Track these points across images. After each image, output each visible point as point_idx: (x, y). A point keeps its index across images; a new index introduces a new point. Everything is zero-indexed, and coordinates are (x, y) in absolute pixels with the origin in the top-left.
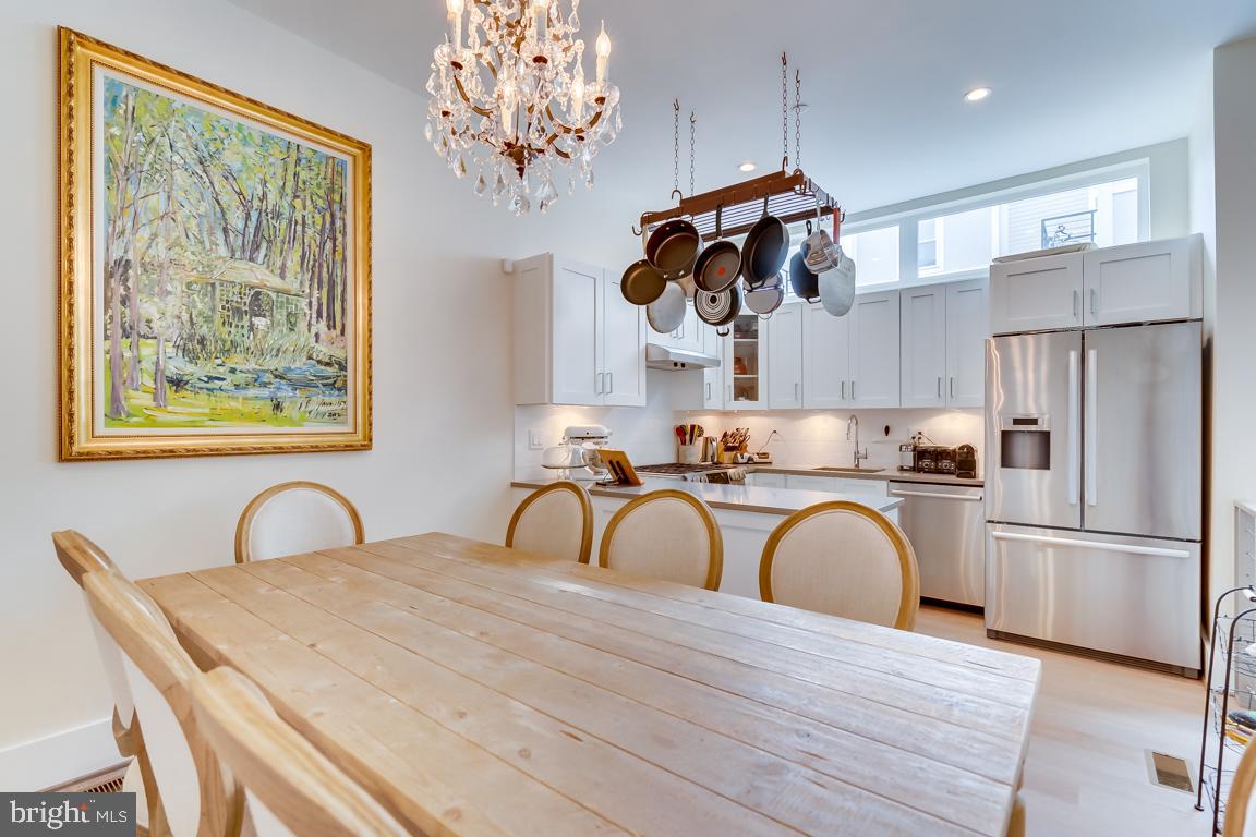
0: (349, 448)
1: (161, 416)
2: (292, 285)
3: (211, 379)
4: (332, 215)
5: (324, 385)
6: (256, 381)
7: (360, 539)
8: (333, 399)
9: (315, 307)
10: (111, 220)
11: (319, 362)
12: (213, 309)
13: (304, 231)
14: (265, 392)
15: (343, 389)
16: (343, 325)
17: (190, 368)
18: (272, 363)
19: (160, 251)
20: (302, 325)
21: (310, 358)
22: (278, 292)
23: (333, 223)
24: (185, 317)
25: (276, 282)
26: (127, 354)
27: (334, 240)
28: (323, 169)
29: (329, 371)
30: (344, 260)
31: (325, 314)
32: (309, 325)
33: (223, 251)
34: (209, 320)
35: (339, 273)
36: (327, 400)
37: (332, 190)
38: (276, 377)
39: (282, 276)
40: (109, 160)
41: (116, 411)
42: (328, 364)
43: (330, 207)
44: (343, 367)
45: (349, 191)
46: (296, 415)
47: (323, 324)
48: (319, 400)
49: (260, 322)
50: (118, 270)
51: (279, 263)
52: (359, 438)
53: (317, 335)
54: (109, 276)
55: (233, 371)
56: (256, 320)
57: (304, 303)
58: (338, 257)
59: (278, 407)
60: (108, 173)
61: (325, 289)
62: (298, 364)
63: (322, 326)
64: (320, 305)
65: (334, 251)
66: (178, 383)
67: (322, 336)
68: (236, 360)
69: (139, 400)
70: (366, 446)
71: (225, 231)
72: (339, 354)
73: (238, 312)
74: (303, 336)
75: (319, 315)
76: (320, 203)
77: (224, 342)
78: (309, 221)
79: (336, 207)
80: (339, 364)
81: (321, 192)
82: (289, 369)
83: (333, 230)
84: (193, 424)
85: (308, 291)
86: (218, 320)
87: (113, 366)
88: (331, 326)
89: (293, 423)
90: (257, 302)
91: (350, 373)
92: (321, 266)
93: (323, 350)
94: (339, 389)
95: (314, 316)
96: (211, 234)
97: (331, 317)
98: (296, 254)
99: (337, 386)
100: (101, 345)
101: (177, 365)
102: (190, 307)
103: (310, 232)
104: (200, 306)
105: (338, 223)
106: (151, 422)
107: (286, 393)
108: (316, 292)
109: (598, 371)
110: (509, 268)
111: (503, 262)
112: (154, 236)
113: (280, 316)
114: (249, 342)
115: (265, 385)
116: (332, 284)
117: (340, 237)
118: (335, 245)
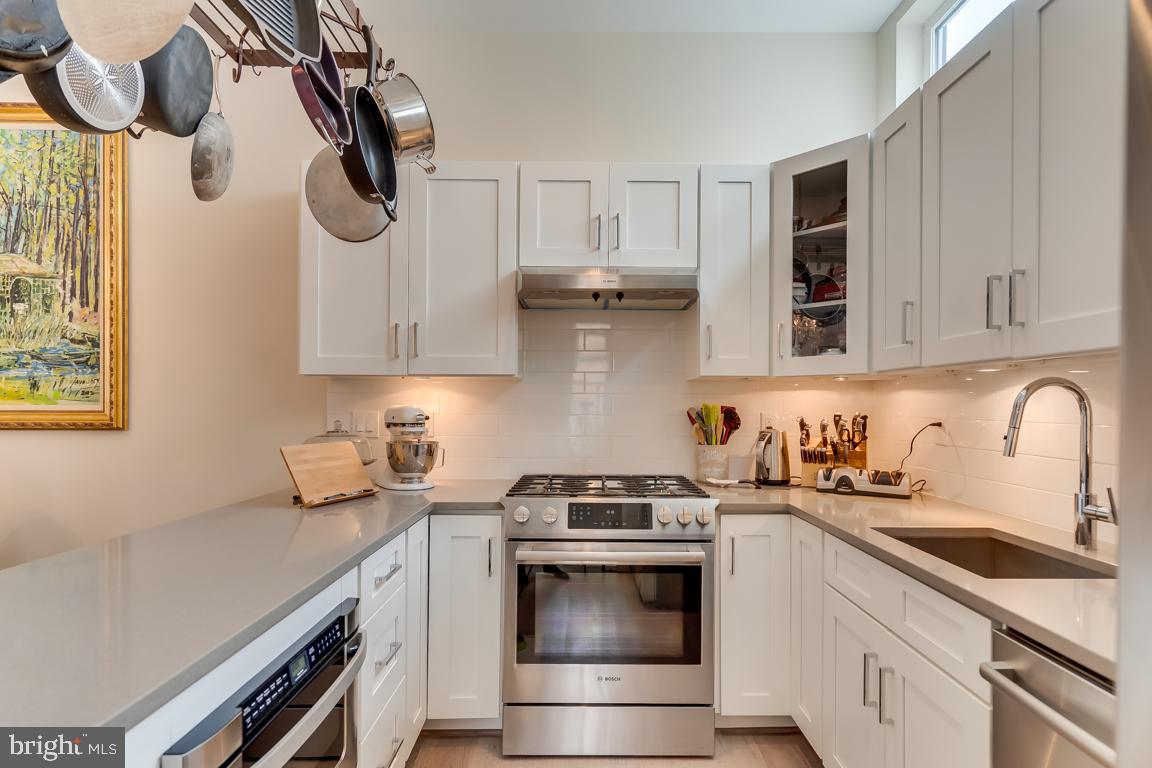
2: (47, 268)
4: (86, 191)
5: (78, 363)
8: (87, 377)
9: (69, 287)
11: (73, 341)
13: (58, 214)
15: (95, 367)
16: (97, 301)
18: (30, 345)
20: (57, 305)
21: (64, 337)
22: (35, 277)
23: (86, 198)
25: (33, 268)
27: (87, 215)
28: (76, 146)
29: (83, 349)
30: (98, 234)
31: (78, 292)
32: (64, 304)
35: (93, 248)
36: (80, 378)
37: (86, 165)
39: (39, 261)
42: (81, 342)
43: (84, 182)
44: (95, 344)
45: (100, 161)
46: (50, 394)
47: (77, 301)
48: (73, 378)
49: (20, 308)
51: (36, 250)
53: (71, 314)
56: (16, 306)
57: (58, 284)
58: (92, 232)
59: (34, 385)
61: (78, 268)
62: (52, 344)
63: (76, 304)
64: (74, 283)
65: (88, 226)
67: (76, 315)
72: (92, 331)
74: (58, 316)
75: (73, 294)
76: (74, 181)
78: (63, 203)
79: (90, 181)
80: (92, 341)
81: (75, 171)
83: (86, 205)
85: (62, 271)
88: (84, 304)
89: (48, 400)
90: (17, 289)
91: (101, 350)
92: (74, 244)
93: (77, 329)
94: (92, 367)
95: (68, 295)
97: (84, 295)
98: (52, 238)
99: (90, 364)
103: (64, 213)
105: (92, 197)
108: (69, 272)
113: (37, 299)
114: (11, 326)
116: (85, 260)
117: (93, 211)
118: (88, 221)
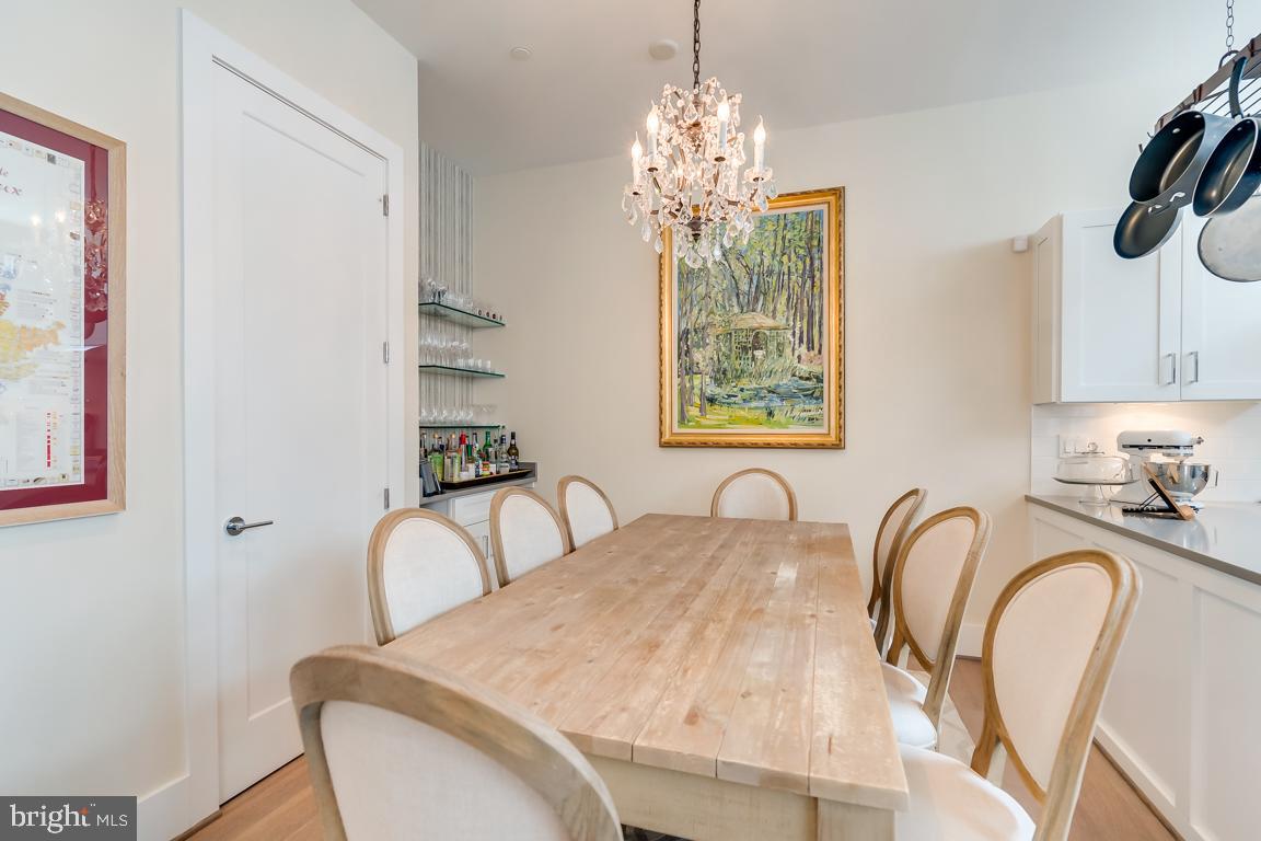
0: (822, 447)
1: (703, 421)
2: (781, 321)
3: (729, 396)
4: (811, 258)
5: (805, 396)
6: (757, 396)
7: (792, 516)
8: (812, 407)
9: (797, 335)
10: (680, 308)
11: (801, 378)
12: (730, 350)
13: (789, 279)
14: (762, 404)
15: (820, 398)
16: (821, 345)
17: (718, 390)
18: (767, 382)
19: (703, 319)
20: (788, 351)
21: (794, 375)
22: (771, 329)
23: (812, 264)
24: (716, 358)
25: (770, 322)
26: (688, 385)
27: (813, 277)
28: (804, 224)
29: (809, 384)
30: (821, 291)
31: (805, 339)
32: (793, 349)
33: (736, 309)
34: (728, 357)
35: (817, 303)
36: (807, 407)
37: (811, 238)
38: (769, 392)
39: (774, 317)
40: (680, 273)
41: (683, 419)
42: (807, 379)
43: (810, 252)
44: (819, 380)
45: (825, 234)
46: (783, 420)
47: (804, 346)
48: (802, 408)
49: (759, 354)
50: (683, 336)
51: (771, 308)
52: (832, 439)
53: (799, 357)
54: (680, 340)
55: (742, 390)
56: (756, 353)
57: (789, 334)
58: (816, 291)
59: (770, 414)
60: (679, 281)
61: (805, 320)
62: (785, 381)
63: (803, 349)
64: (802, 333)
65: (813, 286)
66: (712, 400)
67: (803, 357)
68: (745, 383)
69: (693, 412)
70: (838, 445)
71: (738, 295)
72: (816, 369)
73: (745, 349)
74: (789, 359)
75: (801, 341)
76: (802, 252)
77: (737, 371)
78: (793, 270)
79: (815, 250)
80: (817, 378)
81: (803, 244)
82: (779, 385)
83: (812, 270)
84: (719, 426)
85: (792, 323)
86: (733, 356)
87: (682, 392)
88: (810, 347)
89: (780, 425)
90: (757, 340)
91: (825, 385)
92: (802, 301)
93: (804, 368)
94: (817, 398)
95: (797, 342)
96: (730, 300)
97: (810, 341)
98: (783, 299)
99: (814, 396)
100: (676, 381)
101: (711, 390)
102: (718, 350)
103: (793, 278)
104: (723, 349)
105: (817, 263)
106: (699, 425)
107: (776, 403)
108: (798, 324)
109: (1164, 353)
110: (1020, 246)
111: (1012, 241)
112: (701, 310)
113: (772, 347)
114: (752, 369)
115: (762, 398)
116: (811, 314)
117: (817, 274)
118: (813, 282)
